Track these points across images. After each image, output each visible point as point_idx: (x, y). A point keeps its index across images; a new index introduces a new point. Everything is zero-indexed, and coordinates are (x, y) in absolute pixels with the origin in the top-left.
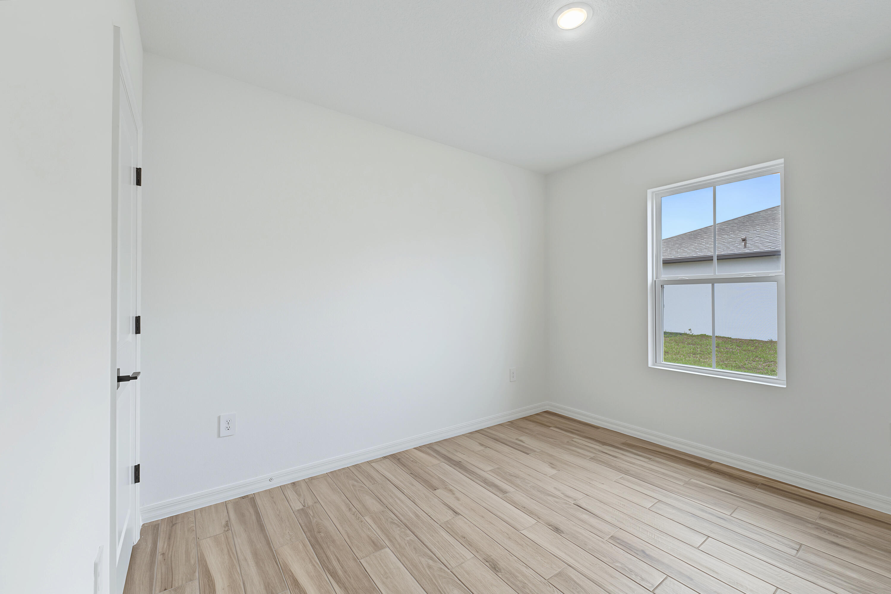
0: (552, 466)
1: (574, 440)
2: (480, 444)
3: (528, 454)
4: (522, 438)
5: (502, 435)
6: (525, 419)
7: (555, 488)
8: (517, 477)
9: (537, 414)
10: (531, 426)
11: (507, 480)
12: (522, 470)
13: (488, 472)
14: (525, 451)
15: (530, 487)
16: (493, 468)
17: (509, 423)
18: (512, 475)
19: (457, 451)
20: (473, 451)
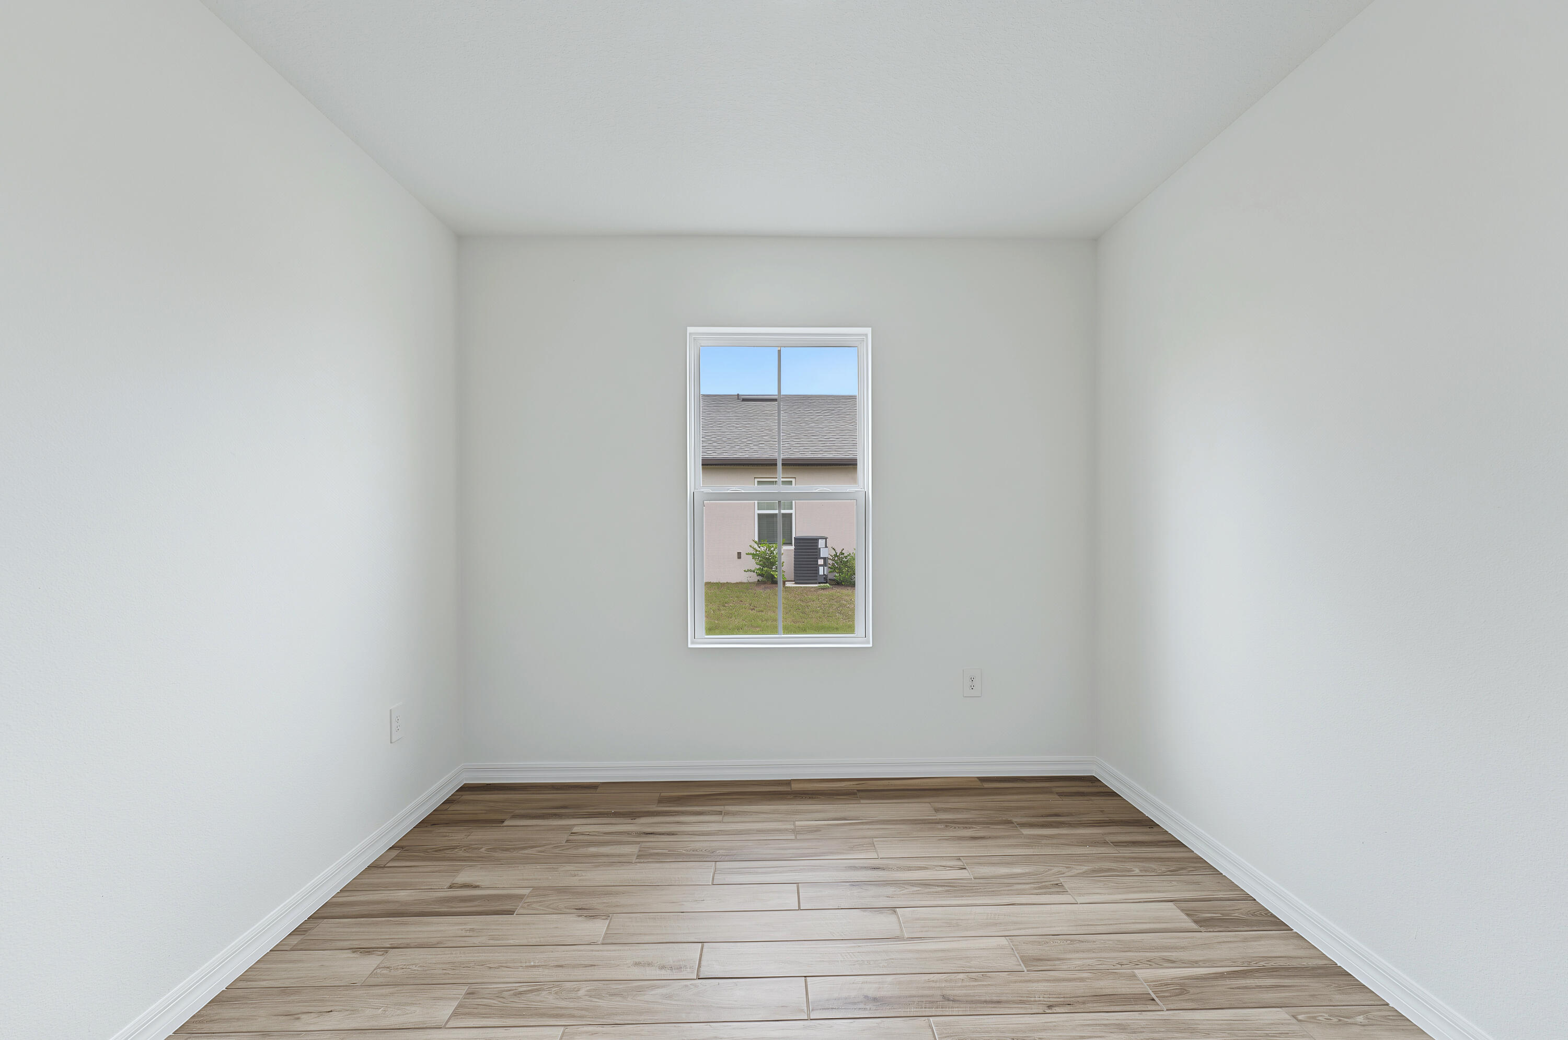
0: (591, 913)
1: (575, 830)
2: (354, 950)
3: (511, 912)
4: (463, 877)
5: (403, 895)
6: (430, 823)
7: (637, 964)
8: (537, 987)
9: (448, 802)
10: (458, 836)
11: (519, 1014)
12: (532, 964)
13: (450, 1024)
14: (498, 908)
15: (587, 998)
16: (455, 1004)
17: (395, 853)
18: (520, 993)
19: (295, 1016)
20: (352, 986)
